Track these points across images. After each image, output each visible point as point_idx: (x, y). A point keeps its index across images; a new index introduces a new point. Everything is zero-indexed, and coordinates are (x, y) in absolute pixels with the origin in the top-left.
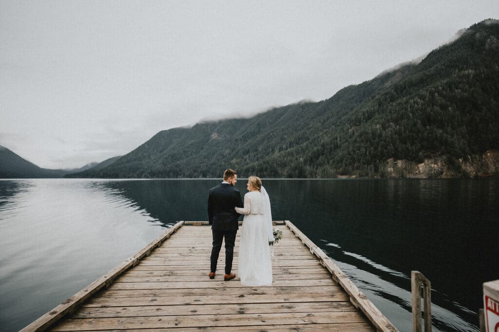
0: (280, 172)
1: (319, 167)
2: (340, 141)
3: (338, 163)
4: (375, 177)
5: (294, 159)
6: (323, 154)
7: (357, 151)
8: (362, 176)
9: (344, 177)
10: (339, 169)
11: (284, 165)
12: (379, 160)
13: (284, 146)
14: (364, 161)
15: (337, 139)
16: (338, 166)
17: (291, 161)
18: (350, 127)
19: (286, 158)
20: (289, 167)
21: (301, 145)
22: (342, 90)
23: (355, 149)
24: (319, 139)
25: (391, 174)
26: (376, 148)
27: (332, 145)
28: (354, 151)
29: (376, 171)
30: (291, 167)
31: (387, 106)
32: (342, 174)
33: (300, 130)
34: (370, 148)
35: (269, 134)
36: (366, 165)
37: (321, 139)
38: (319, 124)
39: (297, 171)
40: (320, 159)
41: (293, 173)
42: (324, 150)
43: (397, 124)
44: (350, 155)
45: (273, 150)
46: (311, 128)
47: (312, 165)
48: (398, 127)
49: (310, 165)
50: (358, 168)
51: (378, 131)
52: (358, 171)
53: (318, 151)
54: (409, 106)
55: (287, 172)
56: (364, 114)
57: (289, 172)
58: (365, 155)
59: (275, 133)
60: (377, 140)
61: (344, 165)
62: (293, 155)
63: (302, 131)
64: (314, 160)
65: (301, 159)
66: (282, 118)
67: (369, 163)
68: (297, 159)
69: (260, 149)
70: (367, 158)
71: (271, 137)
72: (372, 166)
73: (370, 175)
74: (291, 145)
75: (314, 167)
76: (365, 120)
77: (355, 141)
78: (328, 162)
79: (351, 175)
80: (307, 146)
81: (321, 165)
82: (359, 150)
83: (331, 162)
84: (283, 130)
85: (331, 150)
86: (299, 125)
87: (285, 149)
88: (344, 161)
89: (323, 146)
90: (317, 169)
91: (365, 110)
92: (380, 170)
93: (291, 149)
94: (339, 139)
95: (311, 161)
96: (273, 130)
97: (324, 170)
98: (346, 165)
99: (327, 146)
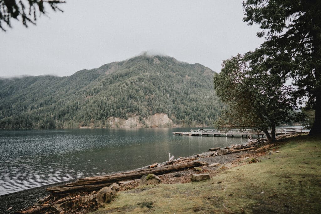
0: (34, 124)
1: (65, 121)
2: (80, 104)
3: (80, 119)
4: (103, 127)
5: (46, 115)
6: (68, 113)
7: (92, 112)
8: (96, 127)
9: (84, 128)
10: (81, 122)
11: (37, 119)
12: (105, 118)
13: (35, 106)
14: (97, 118)
15: (78, 103)
16: (80, 120)
17: (43, 117)
18: (86, 97)
19: (38, 115)
20: (42, 121)
21: (50, 106)
22: (78, 71)
23: (91, 111)
24: (64, 102)
25: (112, 126)
26: (104, 111)
27: (75, 107)
28: (91, 112)
29: (104, 124)
30: (43, 121)
31: (108, 86)
32: (83, 126)
33: (48, 95)
34: (100, 110)
35: (22, 96)
36: (98, 120)
37: (65, 103)
38: (63, 92)
39: (48, 124)
40: (66, 116)
41: (45, 125)
42: (69, 110)
43: (115, 98)
44: (88, 114)
45: (25, 108)
46: (57, 94)
47: (60, 120)
48: (115, 99)
49: (58, 120)
50: (93, 122)
51: (105, 101)
52: (93, 124)
53: (64, 110)
54: (121, 88)
55: (41, 124)
56: (95, 90)
57: (42, 124)
58: (97, 114)
59: (28, 96)
60: (104, 106)
61: (84, 120)
62: (44, 112)
63: (50, 96)
64: (62, 116)
65: (51, 115)
66: (33, 85)
67: (100, 119)
68: (48, 115)
69: (13, 106)
70: (98, 116)
71: (24, 98)
72: (101, 121)
73: (100, 126)
74: (41, 105)
75: (61, 121)
76: (95, 93)
77: (91, 106)
78: (72, 118)
79: (89, 126)
80: (55, 107)
81: (67, 119)
82: (94, 111)
83: (74, 118)
84: (34, 94)
85: (74, 110)
86: (48, 92)
87: (36, 108)
88: (84, 118)
89: (68, 107)
90: (64, 122)
91: (95, 87)
92: (106, 124)
93: (42, 108)
94: (79, 104)
95: (59, 117)
96: (25, 93)
97: (69, 123)
98: (86, 120)
99: (71, 108)
